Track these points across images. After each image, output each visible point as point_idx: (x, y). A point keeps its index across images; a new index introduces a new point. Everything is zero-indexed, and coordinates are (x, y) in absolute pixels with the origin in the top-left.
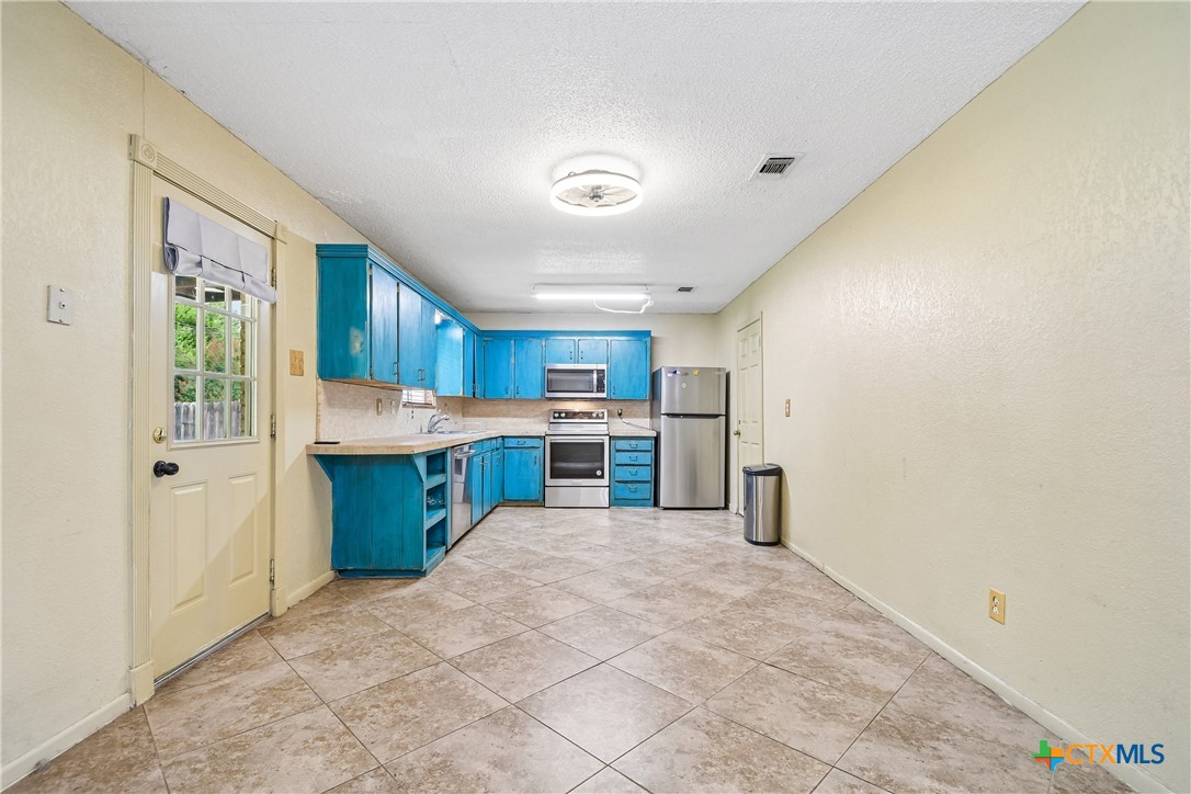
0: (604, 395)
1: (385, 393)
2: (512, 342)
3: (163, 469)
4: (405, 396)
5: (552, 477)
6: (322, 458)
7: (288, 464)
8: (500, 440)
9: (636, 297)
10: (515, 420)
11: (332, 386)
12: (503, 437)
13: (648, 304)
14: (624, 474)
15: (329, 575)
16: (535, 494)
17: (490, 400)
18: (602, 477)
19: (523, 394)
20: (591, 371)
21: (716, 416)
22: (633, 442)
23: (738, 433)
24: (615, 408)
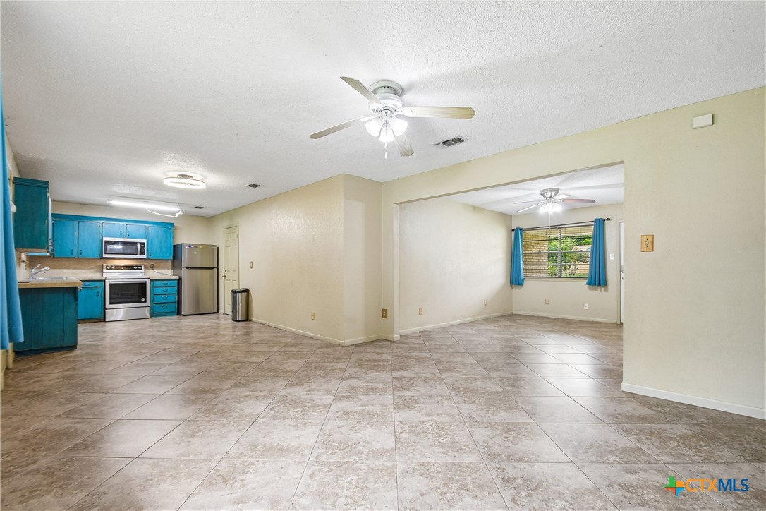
0: (145, 257)
2: (76, 222)
5: (110, 303)
9: (173, 209)
10: (75, 270)
13: (181, 213)
14: (159, 299)
16: (98, 313)
17: (57, 258)
18: (145, 301)
19: (85, 255)
20: (136, 243)
21: (213, 268)
22: (165, 282)
23: (225, 276)
24: (149, 264)
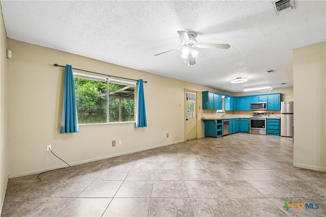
0: (266, 109)
1: (213, 111)
2: (243, 99)
3: (187, 120)
4: (218, 111)
5: (251, 127)
6: (202, 120)
7: (199, 120)
8: (239, 119)
9: (269, 87)
11: (205, 110)
12: (240, 118)
13: (272, 89)
14: (269, 127)
15: (204, 136)
16: (247, 131)
17: (238, 111)
18: (264, 128)
19: (245, 109)
20: (262, 104)
22: (273, 120)
24: (270, 112)
